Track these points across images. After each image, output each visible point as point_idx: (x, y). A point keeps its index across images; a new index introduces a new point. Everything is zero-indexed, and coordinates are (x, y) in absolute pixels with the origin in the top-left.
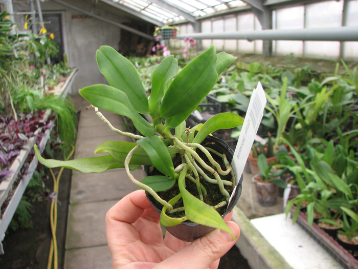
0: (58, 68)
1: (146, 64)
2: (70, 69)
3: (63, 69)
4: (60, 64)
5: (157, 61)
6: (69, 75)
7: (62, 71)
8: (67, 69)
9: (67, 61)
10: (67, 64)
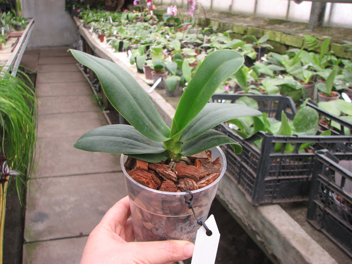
0: (9, 18)
1: (124, 21)
2: (25, 20)
3: (16, 20)
4: (11, 12)
5: (137, 19)
6: (24, 28)
7: (14, 22)
8: (20, 21)
9: (20, 9)
10: (20, 13)
